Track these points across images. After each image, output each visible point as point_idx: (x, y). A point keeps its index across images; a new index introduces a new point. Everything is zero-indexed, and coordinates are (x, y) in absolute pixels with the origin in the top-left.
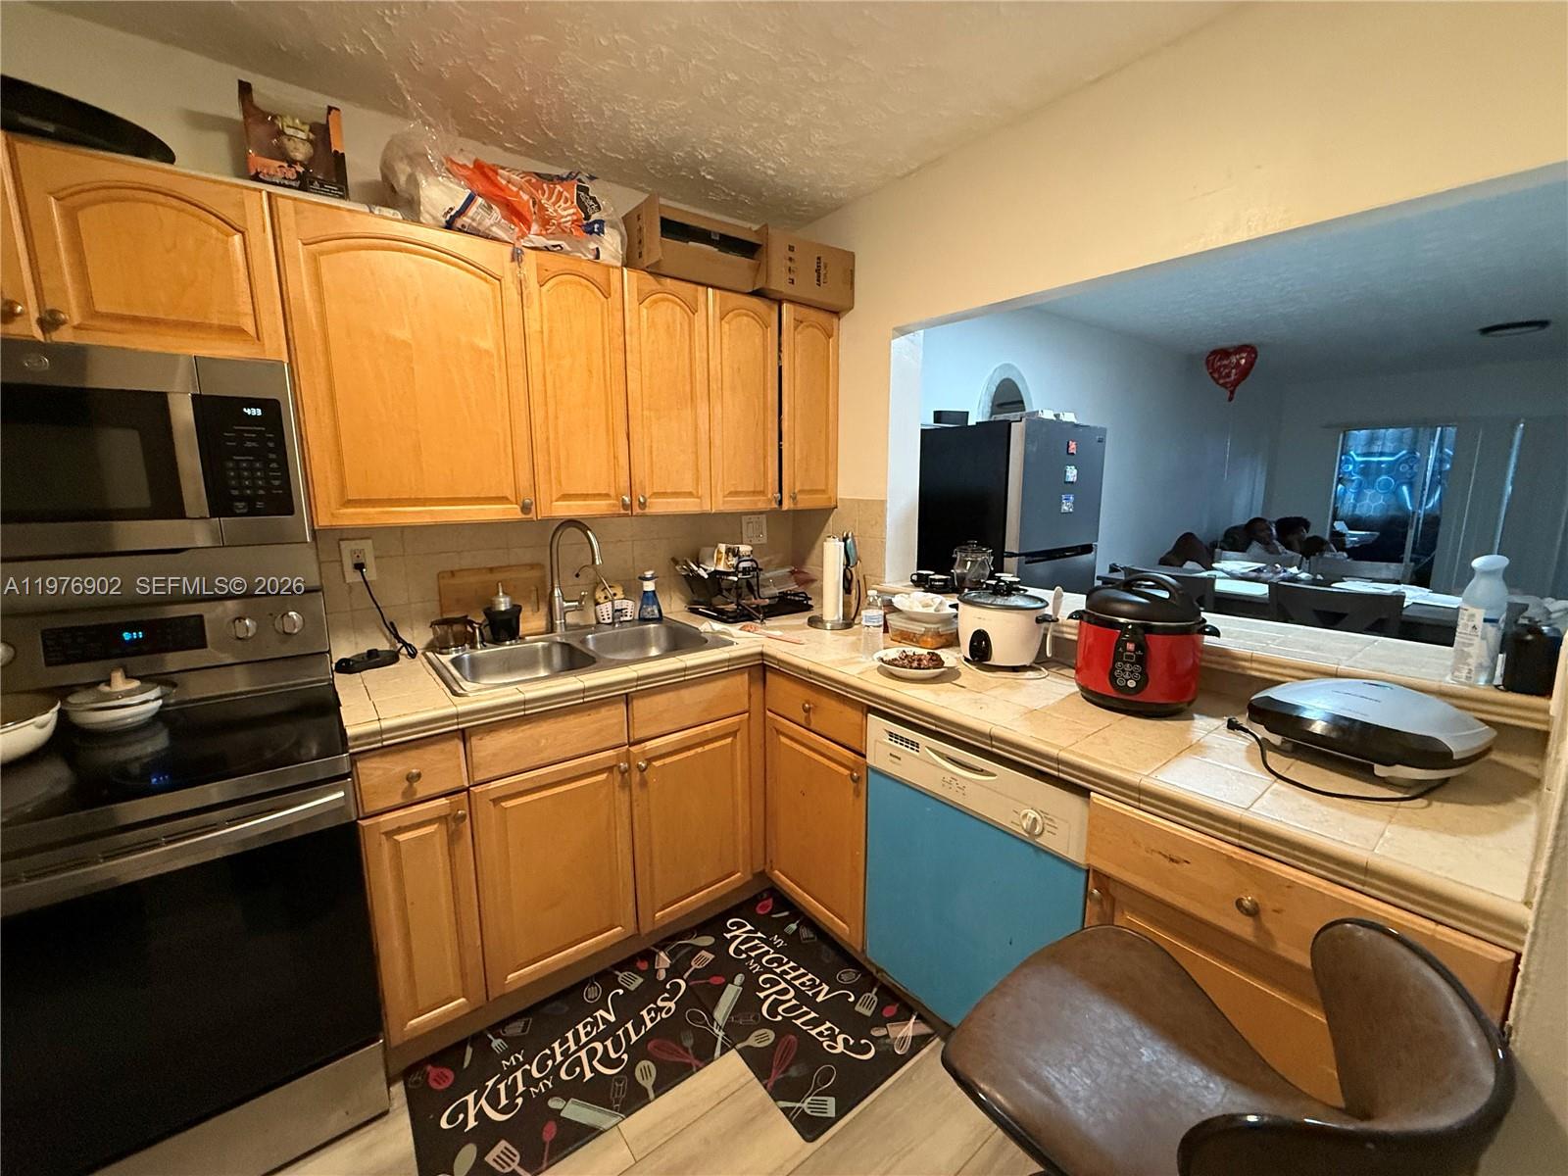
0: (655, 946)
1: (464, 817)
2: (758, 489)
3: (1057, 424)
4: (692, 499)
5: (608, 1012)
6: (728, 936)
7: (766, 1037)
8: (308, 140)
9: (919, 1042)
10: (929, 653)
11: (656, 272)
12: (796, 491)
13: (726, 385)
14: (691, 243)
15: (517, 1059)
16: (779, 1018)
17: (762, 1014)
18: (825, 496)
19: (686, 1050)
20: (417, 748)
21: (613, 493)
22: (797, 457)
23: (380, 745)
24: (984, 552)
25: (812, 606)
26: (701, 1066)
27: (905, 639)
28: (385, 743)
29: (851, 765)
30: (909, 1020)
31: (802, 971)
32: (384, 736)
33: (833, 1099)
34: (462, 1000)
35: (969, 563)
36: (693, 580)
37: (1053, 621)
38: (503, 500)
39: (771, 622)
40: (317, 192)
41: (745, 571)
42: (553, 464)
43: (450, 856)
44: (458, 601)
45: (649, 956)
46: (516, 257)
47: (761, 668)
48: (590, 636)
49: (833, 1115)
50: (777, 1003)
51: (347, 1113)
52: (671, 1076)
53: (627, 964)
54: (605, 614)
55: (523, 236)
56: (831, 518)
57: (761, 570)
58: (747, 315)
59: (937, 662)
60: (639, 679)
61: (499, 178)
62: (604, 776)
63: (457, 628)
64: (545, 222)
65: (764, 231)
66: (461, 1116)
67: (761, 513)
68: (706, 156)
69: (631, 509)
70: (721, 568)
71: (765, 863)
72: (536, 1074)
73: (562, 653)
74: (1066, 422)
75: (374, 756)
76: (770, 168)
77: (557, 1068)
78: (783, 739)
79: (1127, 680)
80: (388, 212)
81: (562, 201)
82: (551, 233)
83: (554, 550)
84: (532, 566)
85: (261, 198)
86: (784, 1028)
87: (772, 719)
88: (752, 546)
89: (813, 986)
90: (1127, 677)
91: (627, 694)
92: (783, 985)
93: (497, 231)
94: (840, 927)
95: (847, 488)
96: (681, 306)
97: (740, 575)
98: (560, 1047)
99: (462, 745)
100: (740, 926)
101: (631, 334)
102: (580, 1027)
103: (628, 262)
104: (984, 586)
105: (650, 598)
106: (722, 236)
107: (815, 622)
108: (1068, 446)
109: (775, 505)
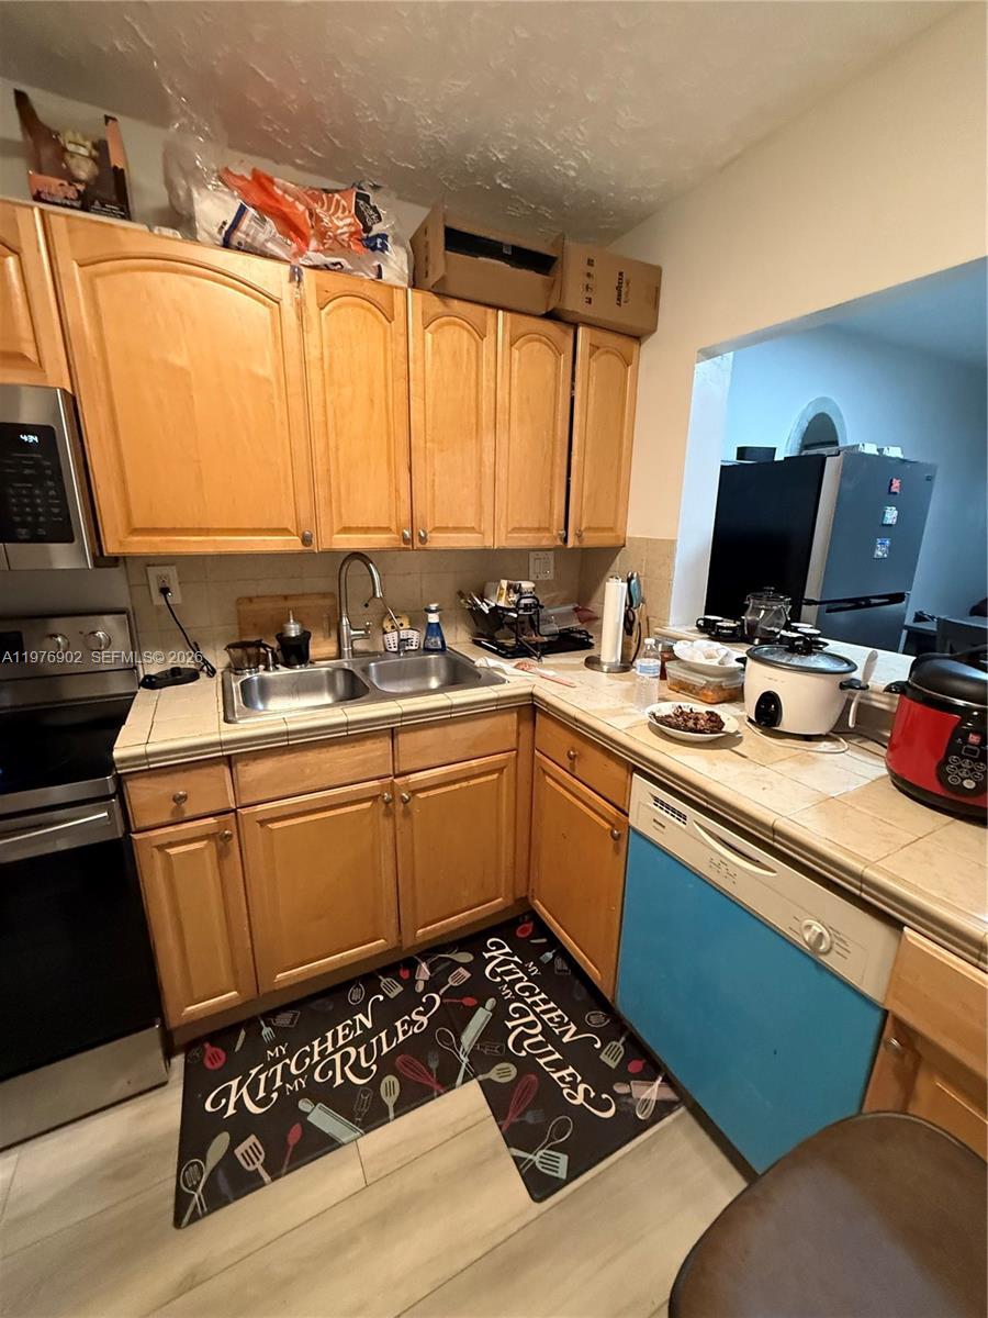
0: (418, 955)
1: (230, 836)
2: (543, 525)
3: (880, 459)
4: (473, 535)
5: (367, 1017)
6: (487, 955)
7: (506, 1072)
8: (91, 157)
9: (663, 1108)
10: (707, 713)
11: (442, 292)
12: (582, 528)
13: (514, 417)
14: (480, 259)
15: (280, 1051)
16: (524, 1054)
17: (507, 1045)
18: (614, 534)
19: (430, 1071)
20: (184, 771)
21: (393, 527)
22: (586, 493)
23: (146, 767)
24: (782, 600)
25: (592, 645)
26: (442, 1091)
27: (683, 689)
28: (152, 766)
29: (613, 822)
30: (655, 1080)
31: (552, 1005)
32: (150, 760)
33: (566, 1157)
34: (235, 993)
35: (763, 612)
36: (476, 613)
37: (861, 688)
38: (284, 531)
39: (549, 660)
40: (98, 212)
41: (527, 608)
42: (334, 496)
43: (219, 867)
44: (255, 625)
45: (411, 965)
46: (296, 276)
47: (531, 709)
48: (373, 664)
49: (564, 1177)
50: (523, 1036)
51: (129, 1083)
52: (413, 1097)
53: (390, 970)
54: (391, 642)
55: (300, 253)
56: (618, 558)
57: (542, 607)
58: (540, 341)
59: (716, 723)
60: (403, 715)
61: (275, 188)
62: (369, 804)
63: (252, 651)
64: (322, 235)
65: (559, 242)
66: (224, 1101)
67: (549, 550)
68: (500, 157)
69: (412, 542)
70: (502, 603)
71: (528, 890)
72: (294, 1071)
73: (345, 680)
74: (891, 458)
75: (142, 777)
76: (570, 167)
77: (312, 1067)
78: (549, 780)
79: (963, 779)
80: (168, 232)
81: (340, 211)
82: (329, 249)
83: (343, 581)
84: (324, 595)
85: (34, 216)
86: (527, 1066)
87: (539, 758)
88: (534, 582)
89: (561, 1024)
90: (963, 775)
91: (392, 728)
92: (532, 1017)
93: (272, 248)
94: (593, 971)
95: (637, 526)
96: (468, 331)
97: (521, 612)
98: (319, 1046)
99: (227, 771)
100: (500, 947)
101: (415, 363)
102: (340, 1028)
103: (415, 283)
104: (778, 636)
105: (434, 630)
106: (515, 249)
107: (592, 663)
108: (891, 485)
109: (559, 543)
